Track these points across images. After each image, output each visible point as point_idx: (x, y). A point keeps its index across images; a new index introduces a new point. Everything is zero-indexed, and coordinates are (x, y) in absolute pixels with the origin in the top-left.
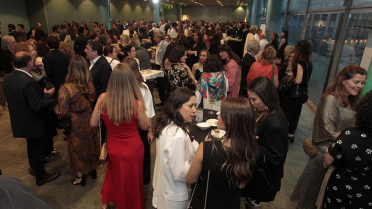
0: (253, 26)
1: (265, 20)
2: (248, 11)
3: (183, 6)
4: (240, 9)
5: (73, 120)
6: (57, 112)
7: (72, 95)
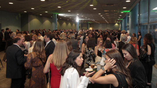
0: (123, 31)
1: (129, 28)
2: (120, 25)
3: (90, 23)
4: (117, 24)
5: (33, 71)
6: (25, 66)
7: (33, 58)
